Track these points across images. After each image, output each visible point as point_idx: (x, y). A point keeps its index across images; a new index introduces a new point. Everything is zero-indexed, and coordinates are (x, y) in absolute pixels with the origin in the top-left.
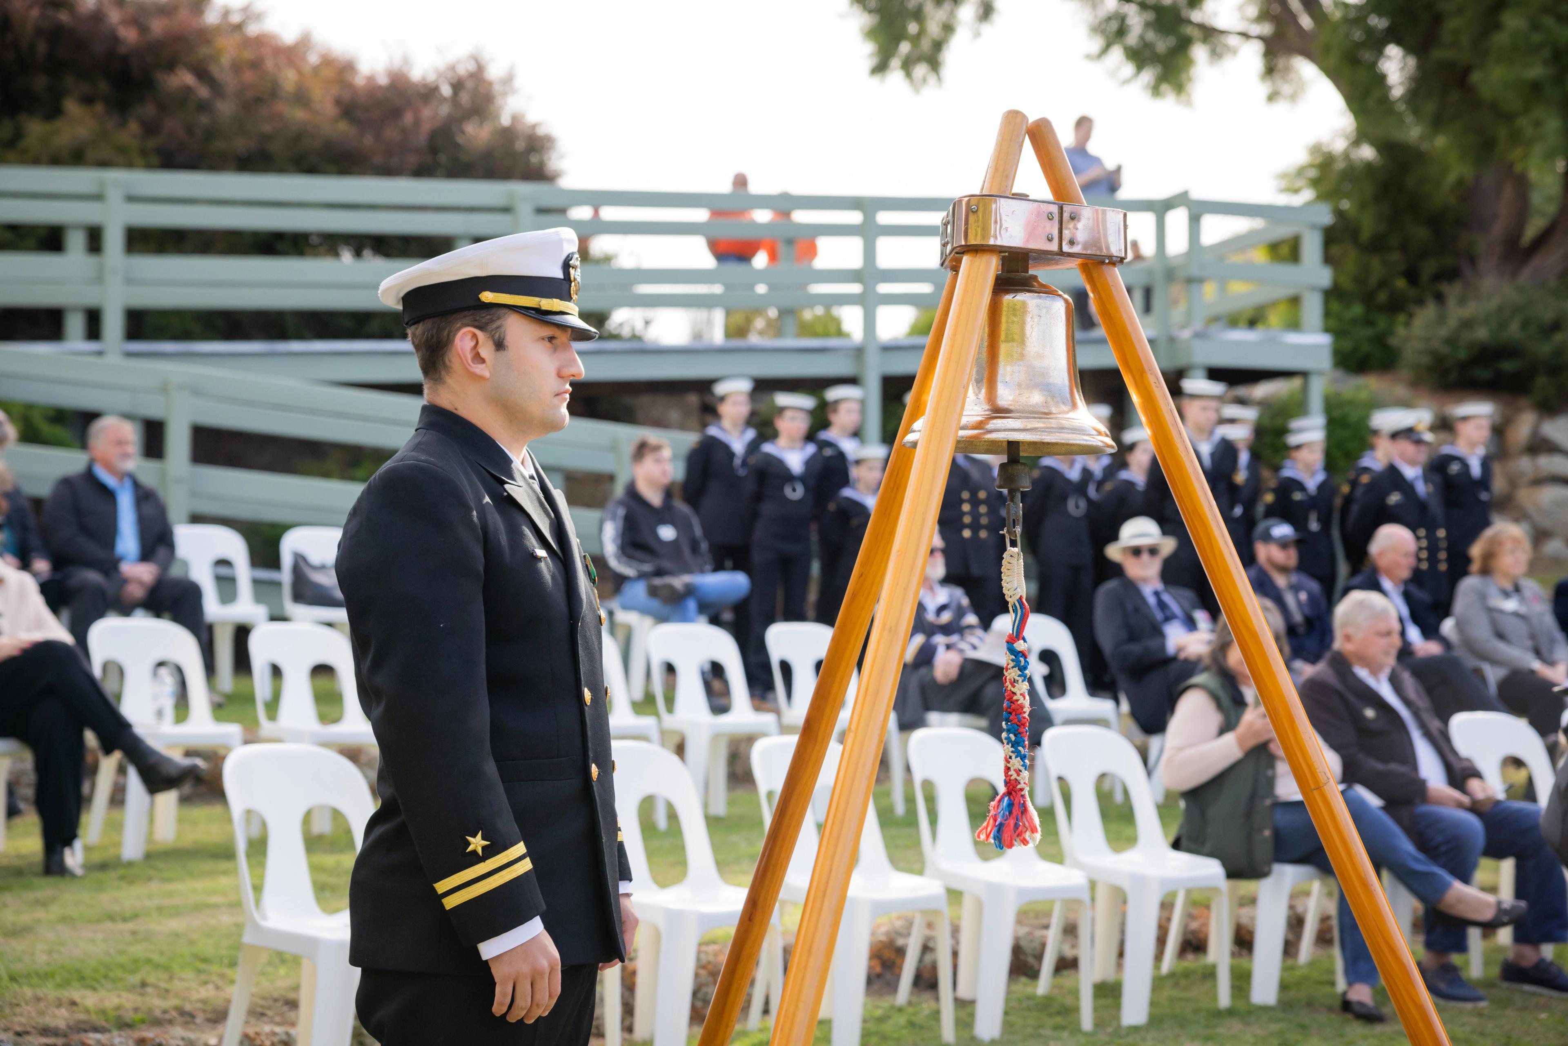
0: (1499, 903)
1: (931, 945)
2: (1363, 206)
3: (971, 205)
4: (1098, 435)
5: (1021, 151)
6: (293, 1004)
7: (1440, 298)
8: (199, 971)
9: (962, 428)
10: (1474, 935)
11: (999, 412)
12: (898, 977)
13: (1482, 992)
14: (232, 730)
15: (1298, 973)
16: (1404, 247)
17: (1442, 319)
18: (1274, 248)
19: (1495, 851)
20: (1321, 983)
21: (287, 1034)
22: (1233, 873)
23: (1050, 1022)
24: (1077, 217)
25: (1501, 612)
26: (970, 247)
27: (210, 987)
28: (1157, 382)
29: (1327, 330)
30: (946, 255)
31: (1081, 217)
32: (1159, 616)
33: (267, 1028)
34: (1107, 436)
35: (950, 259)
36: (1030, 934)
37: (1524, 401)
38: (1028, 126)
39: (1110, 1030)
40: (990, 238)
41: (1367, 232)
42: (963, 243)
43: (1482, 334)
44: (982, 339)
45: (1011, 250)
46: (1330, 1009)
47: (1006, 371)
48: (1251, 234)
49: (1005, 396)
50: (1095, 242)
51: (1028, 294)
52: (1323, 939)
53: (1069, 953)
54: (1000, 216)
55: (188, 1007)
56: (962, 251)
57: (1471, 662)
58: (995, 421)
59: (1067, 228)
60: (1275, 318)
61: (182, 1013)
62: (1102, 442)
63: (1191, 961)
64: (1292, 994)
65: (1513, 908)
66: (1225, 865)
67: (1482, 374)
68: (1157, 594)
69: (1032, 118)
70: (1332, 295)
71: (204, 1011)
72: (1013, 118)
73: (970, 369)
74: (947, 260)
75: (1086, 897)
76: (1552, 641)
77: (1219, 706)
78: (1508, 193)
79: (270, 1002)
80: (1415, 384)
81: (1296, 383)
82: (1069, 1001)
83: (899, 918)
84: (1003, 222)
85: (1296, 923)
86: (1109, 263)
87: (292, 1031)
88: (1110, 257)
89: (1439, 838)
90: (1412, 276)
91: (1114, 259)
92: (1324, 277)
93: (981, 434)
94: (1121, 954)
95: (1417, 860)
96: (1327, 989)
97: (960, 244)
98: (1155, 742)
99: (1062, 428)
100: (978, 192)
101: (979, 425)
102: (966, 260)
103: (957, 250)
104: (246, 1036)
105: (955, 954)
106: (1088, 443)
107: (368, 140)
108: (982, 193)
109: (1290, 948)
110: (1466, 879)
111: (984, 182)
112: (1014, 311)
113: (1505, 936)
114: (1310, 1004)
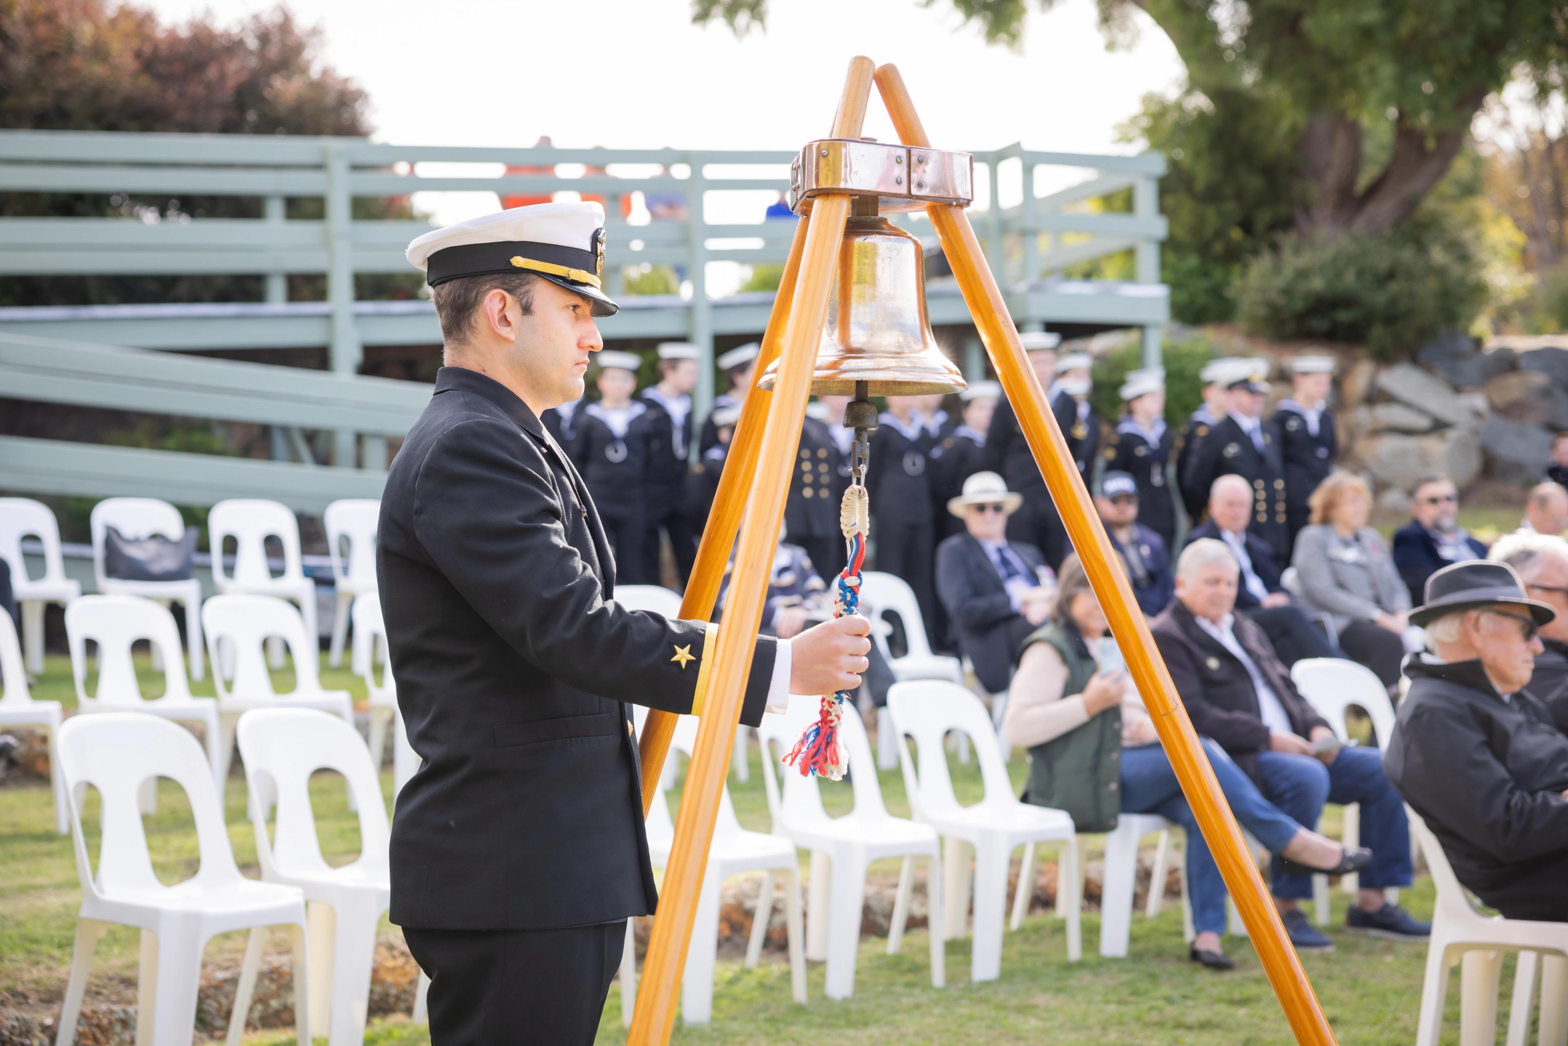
0: (1344, 851)
1: (780, 906)
2: (1197, 155)
3: (821, 149)
4: (949, 374)
5: (868, 96)
6: (130, 983)
7: (1275, 248)
8: (29, 952)
9: (818, 369)
10: (1319, 882)
11: (852, 352)
12: (747, 940)
13: (1328, 937)
14: (51, 708)
15: (1147, 926)
16: (1239, 197)
17: (1277, 269)
18: (1108, 200)
19: (1339, 797)
20: (1169, 934)
21: (125, 1012)
22: (1081, 828)
23: (902, 979)
24: (925, 161)
25: (1342, 562)
26: (822, 191)
27: (42, 967)
28: (1005, 321)
29: (1163, 281)
30: (797, 200)
31: (929, 160)
32: (1001, 572)
33: (104, 1007)
34: (958, 374)
35: (801, 203)
36: (878, 893)
37: (1361, 352)
38: (876, 71)
39: (961, 985)
40: (840, 182)
41: (1200, 184)
42: (814, 187)
43: (1317, 284)
44: (835, 281)
45: (862, 193)
46: (1179, 959)
47: (859, 312)
48: (1086, 185)
49: (858, 338)
50: (943, 185)
51: (878, 236)
52: (1171, 891)
53: (918, 911)
54: (850, 160)
55: (20, 988)
56: (813, 195)
57: (1312, 614)
58: (849, 361)
59: (915, 171)
60: (1111, 270)
61: (14, 993)
62: (953, 380)
63: (1041, 917)
64: (1140, 946)
65: (1358, 856)
66: (1074, 816)
67: (1320, 324)
68: (1000, 551)
69: (878, 64)
70: (1168, 246)
71: (38, 992)
72: (860, 63)
73: (823, 311)
74: (797, 204)
75: (935, 852)
76: (1393, 590)
77: (1065, 660)
78: (1341, 140)
79: (106, 981)
80: (1253, 335)
81: (1132, 337)
82: (919, 959)
83: (747, 880)
84: (853, 166)
85: (1144, 876)
86: (957, 205)
87: (131, 1009)
88: (957, 199)
89: (1284, 785)
90: (1247, 226)
91: (961, 201)
92: (1160, 227)
93: (835, 374)
94: (971, 911)
95: (1262, 808)
96: (1175, 940)
97: (811, 188)
98: (999, 700)
99: (914, 368)
100: (827, 137)
101: (833, 366)
102: (817, 203)
103: (808, 194)
104: (83, 1015)
105: (805, 915)
106: (940, 381)
107: (171, 96)
108: (831, 137)
109: (1138, 901)
110: (1310, 824)
111: (833, 127)
112: (864, 253)
113: (1350, 883)
114: (1160, 954)
